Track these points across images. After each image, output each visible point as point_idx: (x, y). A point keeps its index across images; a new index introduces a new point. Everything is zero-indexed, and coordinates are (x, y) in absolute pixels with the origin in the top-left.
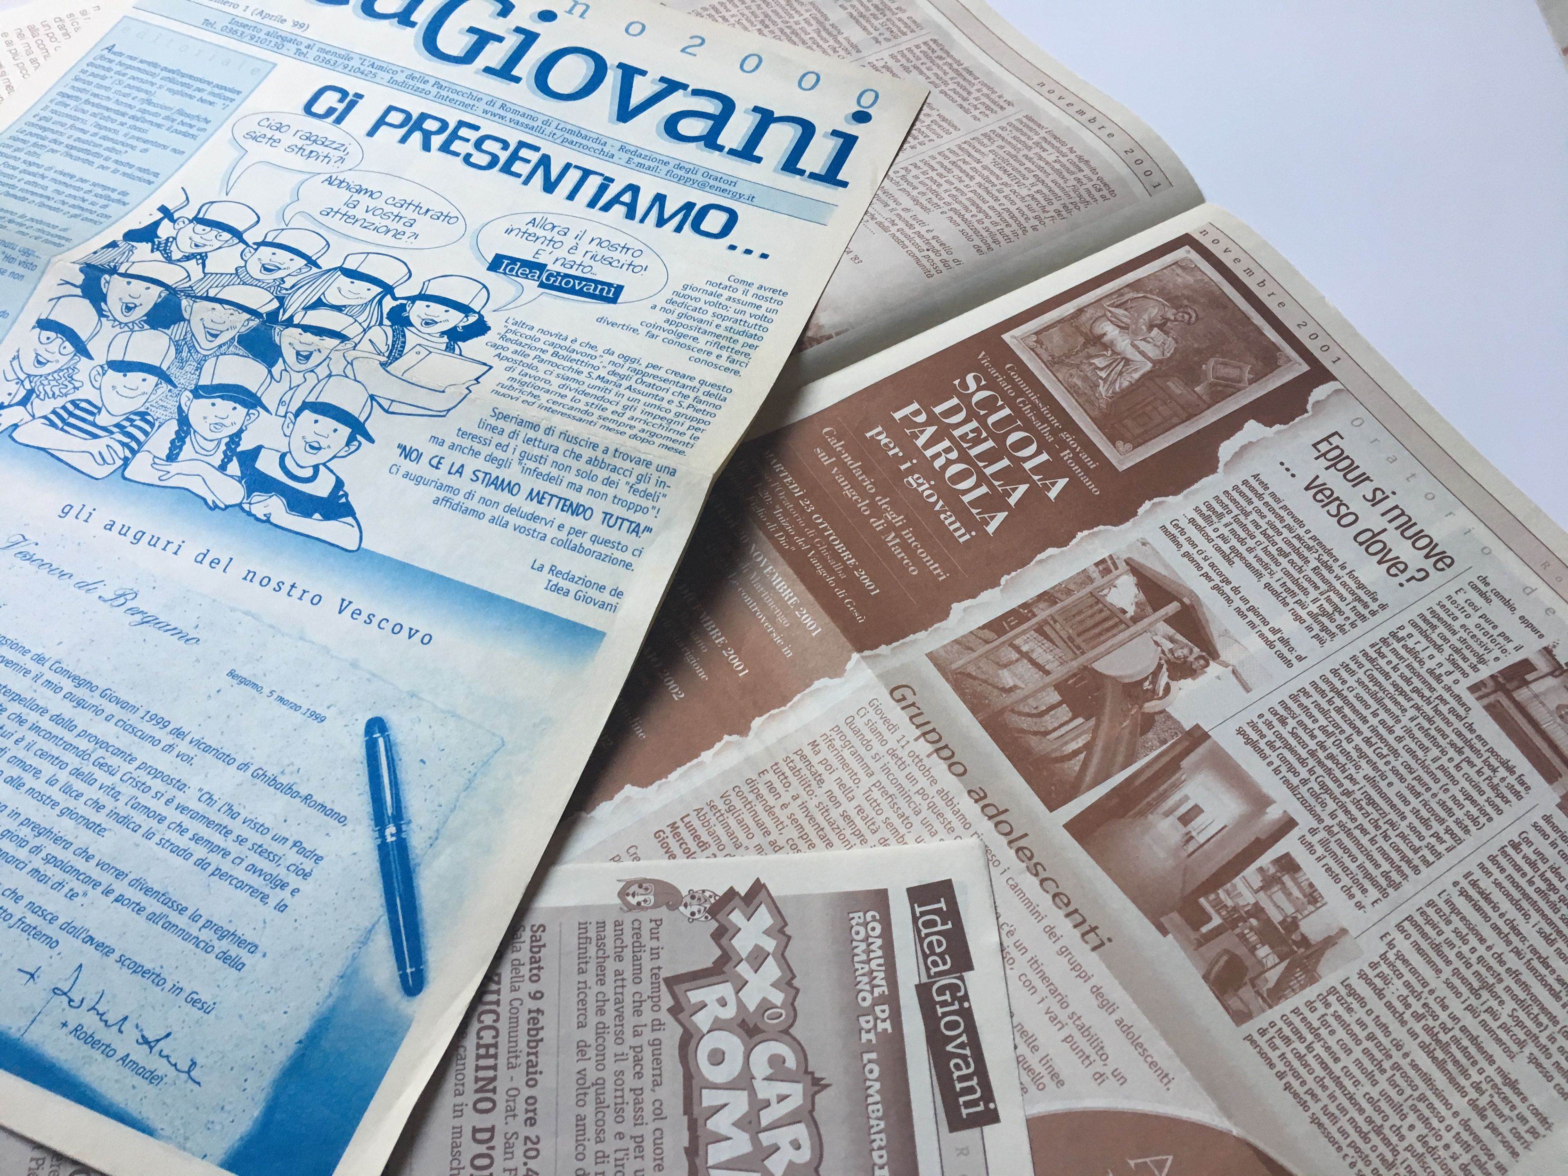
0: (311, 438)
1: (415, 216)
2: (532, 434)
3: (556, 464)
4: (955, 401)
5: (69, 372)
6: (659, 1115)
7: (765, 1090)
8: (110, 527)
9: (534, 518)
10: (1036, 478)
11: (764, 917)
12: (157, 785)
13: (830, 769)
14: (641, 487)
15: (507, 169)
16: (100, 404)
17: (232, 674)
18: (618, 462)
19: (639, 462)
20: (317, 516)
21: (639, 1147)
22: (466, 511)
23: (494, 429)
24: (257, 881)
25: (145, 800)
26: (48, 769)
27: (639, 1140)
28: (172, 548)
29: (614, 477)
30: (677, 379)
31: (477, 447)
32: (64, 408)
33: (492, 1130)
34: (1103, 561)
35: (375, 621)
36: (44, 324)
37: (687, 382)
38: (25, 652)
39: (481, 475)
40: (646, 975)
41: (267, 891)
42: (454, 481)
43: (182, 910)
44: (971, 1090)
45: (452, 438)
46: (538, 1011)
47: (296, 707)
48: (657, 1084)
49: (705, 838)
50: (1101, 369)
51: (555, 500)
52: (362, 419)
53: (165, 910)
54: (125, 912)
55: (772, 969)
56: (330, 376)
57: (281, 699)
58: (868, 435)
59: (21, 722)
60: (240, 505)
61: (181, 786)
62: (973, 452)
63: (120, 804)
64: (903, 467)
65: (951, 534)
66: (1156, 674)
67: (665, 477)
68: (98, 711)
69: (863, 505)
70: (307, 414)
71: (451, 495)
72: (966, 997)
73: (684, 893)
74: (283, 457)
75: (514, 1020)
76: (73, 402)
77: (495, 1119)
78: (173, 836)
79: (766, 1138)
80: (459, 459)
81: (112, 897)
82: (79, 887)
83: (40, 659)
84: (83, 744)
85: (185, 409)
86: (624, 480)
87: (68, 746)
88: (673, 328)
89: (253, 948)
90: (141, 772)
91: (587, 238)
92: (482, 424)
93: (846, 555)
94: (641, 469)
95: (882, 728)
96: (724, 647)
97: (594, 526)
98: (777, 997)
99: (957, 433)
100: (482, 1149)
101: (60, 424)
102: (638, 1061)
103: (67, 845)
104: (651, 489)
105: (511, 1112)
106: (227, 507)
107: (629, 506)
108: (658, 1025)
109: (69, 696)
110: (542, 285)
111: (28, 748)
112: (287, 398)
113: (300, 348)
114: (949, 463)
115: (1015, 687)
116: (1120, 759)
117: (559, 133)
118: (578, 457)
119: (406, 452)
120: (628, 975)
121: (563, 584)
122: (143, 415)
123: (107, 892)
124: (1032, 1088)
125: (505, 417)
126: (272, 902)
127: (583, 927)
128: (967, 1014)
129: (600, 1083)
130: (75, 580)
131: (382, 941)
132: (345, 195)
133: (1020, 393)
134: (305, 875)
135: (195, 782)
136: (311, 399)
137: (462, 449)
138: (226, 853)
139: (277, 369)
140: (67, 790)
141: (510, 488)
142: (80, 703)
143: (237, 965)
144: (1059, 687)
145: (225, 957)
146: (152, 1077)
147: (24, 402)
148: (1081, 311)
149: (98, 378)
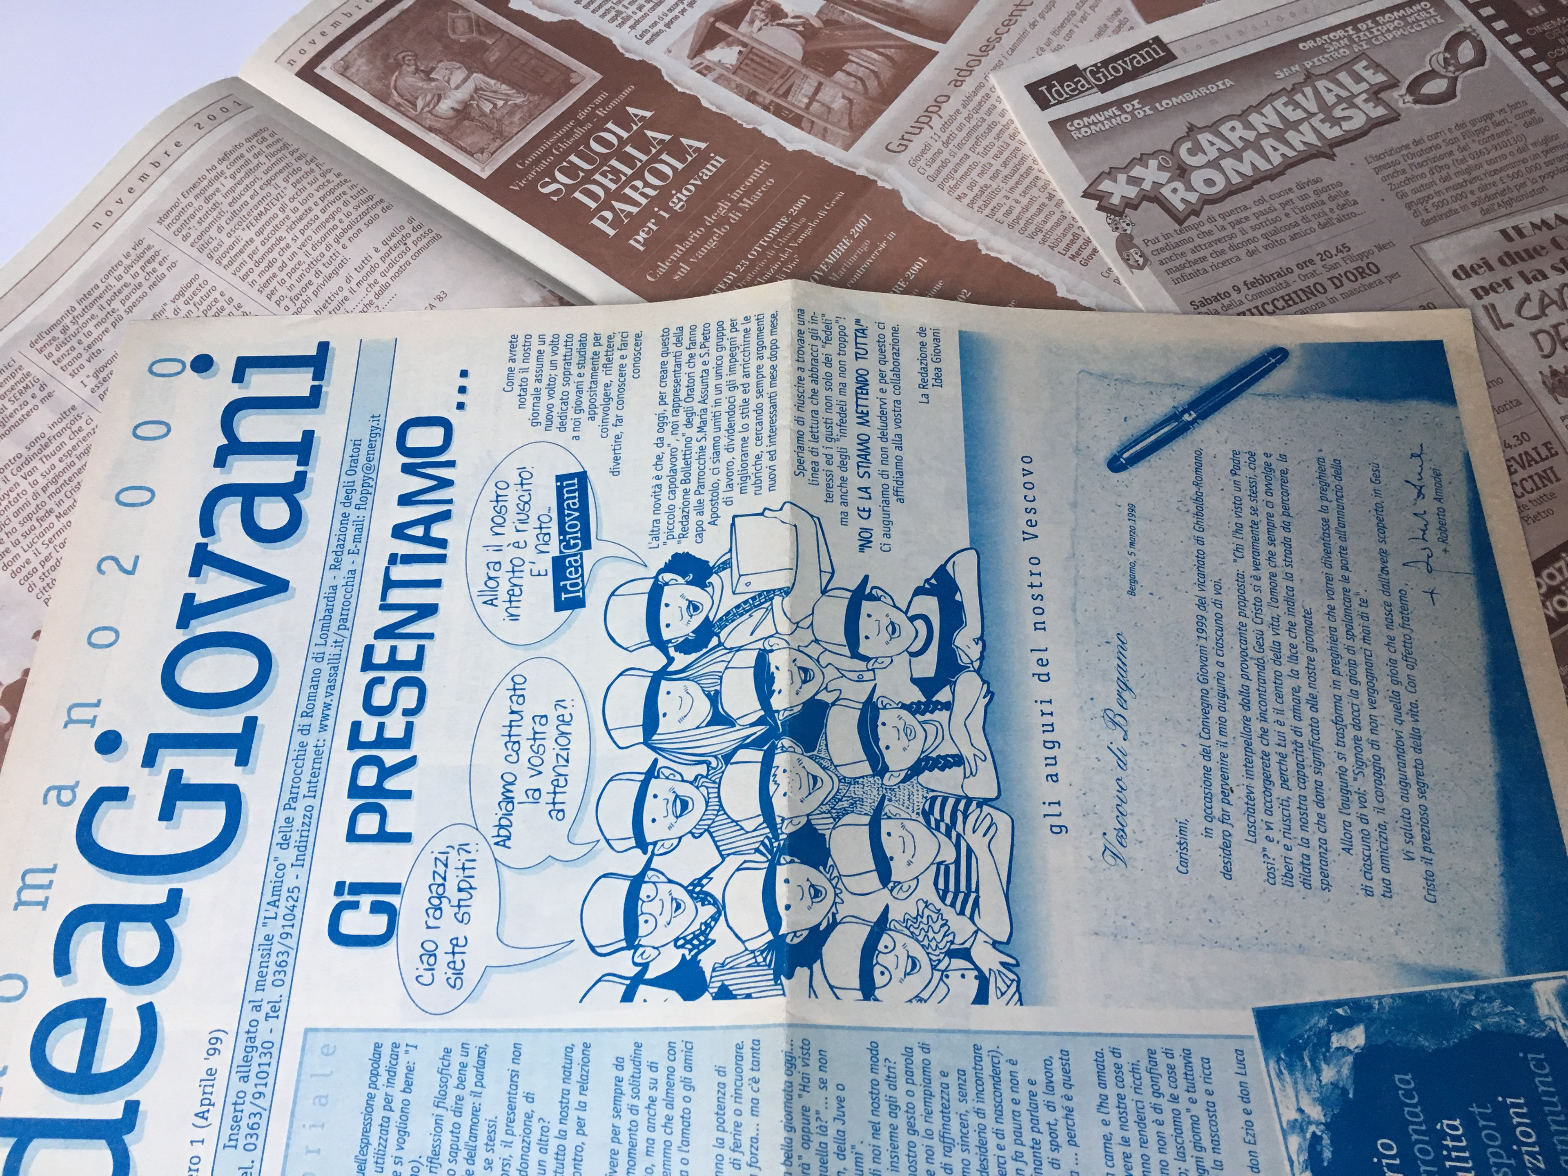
0: (885, 636)
1: (527, 721)
2: (808, 436)
3: (828, 409)
4: (578, 195)
5: (910, 923)
6: (1262, 200)
7: (1213, 154)
8: (1054, 778)
9: (883, 414)
10: (635, 128)
11: (1106, 186)
12: (1250, 595)
13: (974, 183)
14: (822, 335)
15: (417, 664)
16: (934, 867)
17: (1132, 592)
18: (808, 358)
19: (801, 340)
20: (958, 597)
21: (1287, 203)
22: (901, 473)
23: (815, 471)
24: (1276, 486)
25: (1266, 598)
26: (1288, 684)
27: (1284, 205)
28: (1047, 708)
29: (822, 358)
30: (671, 374)
31: (837, 482)
32: (953, 905)
33: (1330, 279)
34: (699, 72)
35: (1030, 505)
36: (868, 989)
37: (671, 367)
38: (1208, 770)
39: (862, 471)
40: (1185, 236)
41: (1278, 473)
42: (876, 492)
43: (1326, 521)
44: (1148, 53)
45: (837, 507)
46: (1245, 283)
47: (1132, 530)
48: (1246, 208)
49: (1069, 237)
50: (495, 105)
51: (860, 402)
52: (849, 594)
53: (1332, 532)
54: (1351, 557)
55: (1137, 171)
56: (816, 641)
57: (1132, 544)
58: (642, 248)
59: (1265, 732)
60: (978, 671)
61: (1240, 577)
62: (629, 172)
63: (1280, 612)
64: (667, 216)
65: (719, 169)
66: (788, 26)
67: (807, 318)
68: (1220, 678)
69: (721, 232)
70: (862, 651)
71: (891, 492)
72: (1095, 65)
73: (1117, 234)
74: (913, 655)
75: (1260, 294)
76: (943, 899)
77: (1323, 279)
78: (1279, 560)
79: (1239, 145)
80: (854, 495)
81: (1347, 574)
82: (1356, 602)
83: (1206, 754)
84: (1253, 671)
85: (903, 774)
86: (821, 350)
87: (1262, 681)
88: (600, 411)
89: (1320, 460)
90: (1248, 613)
91: (497, 540)
92: (814, 482)
93: (780, 226)
94: (807, 337)
95: (929, 155)
96: (906, 279)
97: (871, 364)
98: (1153, 163)
99: (613, 187)
100: (1344, 279)
101: (973, 896)
102: (1239, 222)
103: (1333, 630)
104: (821, 327)
105: (1313, 274)
106: (984, 682)
107: (843, 342)
108: (1212, 219)
109: (1222, 707)
110: (587, 545)
111: (1280, 712)
112: (854, 676)
113: (798, 682)
114: (647, 184)
115: (844, 97)
116: (870, 31)
117: (332, 638)
118: (815, 392)
119: (865, 543)
120: (1190, 246)
121: (931, 374)
122: (926, 815)
123: (1346, 579)
124: (1128, 25)
125: (801, 463)
126: (1283, 466)
127: (1176, 282)
128: (1105, 63)
129: (1265, 236)
130: (1120, 773)
131: (1265, 385)
132: (520, 813)
133: (548, 152)
134: (1252, 455)
135: (1232, 569)
136: (846, 651)
137: (844, 495)
138: (1270, 515)
139: (827, 697)
140: (1294, 658)
141: (864, 442)
142: (1223, 695)
143: (1337, 464)
144: (829, 74)
145: (1338, 475)
146: (1437, 475)
147: (965, 954)
148: (430, 129)
149: (905, 888)
